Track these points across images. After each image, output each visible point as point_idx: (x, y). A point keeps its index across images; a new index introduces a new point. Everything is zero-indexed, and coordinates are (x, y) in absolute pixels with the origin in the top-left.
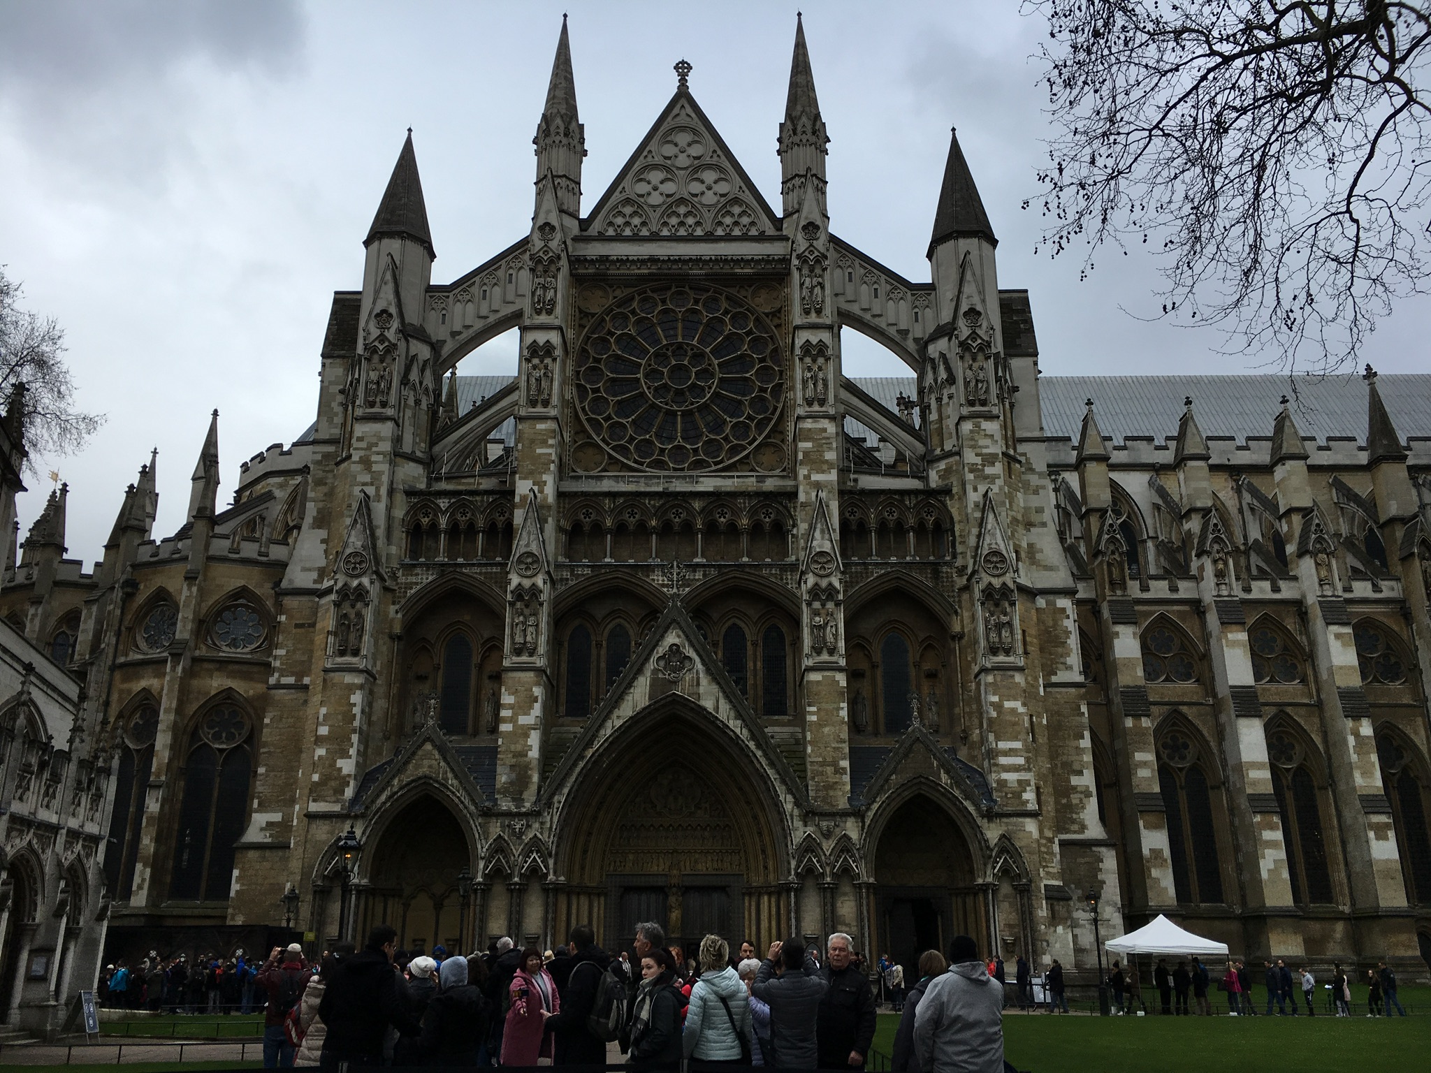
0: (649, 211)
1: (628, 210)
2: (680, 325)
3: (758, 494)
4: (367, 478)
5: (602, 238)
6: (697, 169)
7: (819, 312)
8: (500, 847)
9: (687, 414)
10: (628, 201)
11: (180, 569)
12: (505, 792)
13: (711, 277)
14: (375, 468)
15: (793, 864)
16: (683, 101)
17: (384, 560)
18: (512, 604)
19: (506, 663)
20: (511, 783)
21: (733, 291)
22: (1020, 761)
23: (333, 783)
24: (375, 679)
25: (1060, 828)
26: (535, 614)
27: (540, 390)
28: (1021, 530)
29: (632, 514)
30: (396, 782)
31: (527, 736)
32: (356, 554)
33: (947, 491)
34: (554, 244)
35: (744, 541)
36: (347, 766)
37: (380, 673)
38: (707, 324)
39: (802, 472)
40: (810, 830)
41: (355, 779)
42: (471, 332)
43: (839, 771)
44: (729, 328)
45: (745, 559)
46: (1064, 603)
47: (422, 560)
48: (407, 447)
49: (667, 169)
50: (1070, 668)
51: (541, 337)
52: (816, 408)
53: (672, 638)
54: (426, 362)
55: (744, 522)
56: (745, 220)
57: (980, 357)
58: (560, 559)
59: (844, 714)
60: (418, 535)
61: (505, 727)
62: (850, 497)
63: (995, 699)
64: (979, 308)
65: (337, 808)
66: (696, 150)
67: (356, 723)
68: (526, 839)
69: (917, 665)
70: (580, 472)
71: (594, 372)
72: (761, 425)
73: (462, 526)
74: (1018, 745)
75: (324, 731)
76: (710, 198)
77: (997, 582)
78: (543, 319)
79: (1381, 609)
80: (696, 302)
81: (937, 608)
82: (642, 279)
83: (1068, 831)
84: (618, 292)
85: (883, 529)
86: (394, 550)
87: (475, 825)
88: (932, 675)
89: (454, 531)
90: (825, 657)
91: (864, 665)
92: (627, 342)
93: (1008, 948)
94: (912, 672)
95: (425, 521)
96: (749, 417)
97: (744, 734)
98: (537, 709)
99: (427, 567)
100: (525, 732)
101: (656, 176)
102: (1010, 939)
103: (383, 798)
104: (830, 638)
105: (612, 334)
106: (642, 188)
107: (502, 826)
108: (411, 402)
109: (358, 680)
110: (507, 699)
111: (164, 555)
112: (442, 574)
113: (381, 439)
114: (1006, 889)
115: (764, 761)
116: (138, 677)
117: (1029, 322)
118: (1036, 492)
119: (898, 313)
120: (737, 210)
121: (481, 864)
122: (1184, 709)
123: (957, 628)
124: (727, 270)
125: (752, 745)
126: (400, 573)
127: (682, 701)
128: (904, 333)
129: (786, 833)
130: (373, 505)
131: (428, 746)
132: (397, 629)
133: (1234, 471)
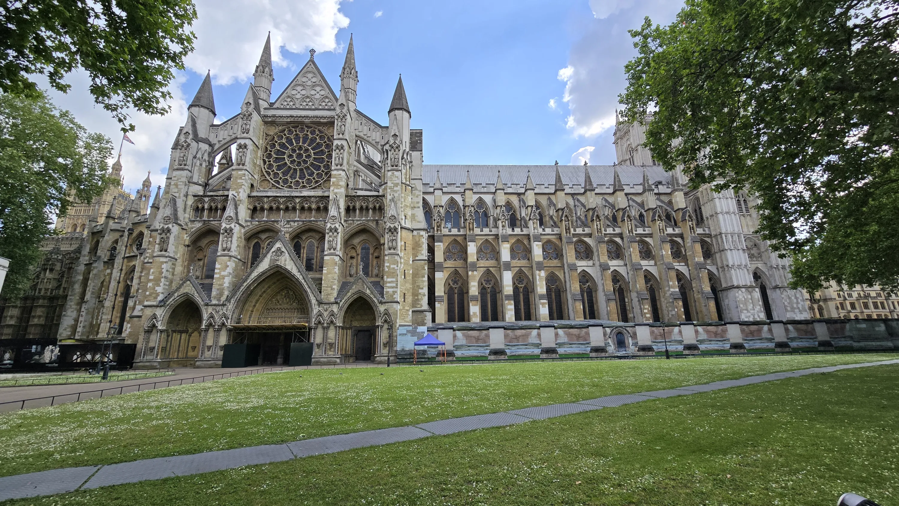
0: (296, 100)
1: (289, 100)
2: (301, 140)
3: (318, 197)
4: (176, 190)
5: (278, 109)
6: (314, 86)
7: (343, 134)
8: (212, 316)
9: (301, 170)
10: (289, 97)
11: (145, 225)
12: (215, 298)
13: (312, 123)
14: (179, 187)
15: (314, 320)
16: (311, 63)
17: (182, 219)
18: (223, 234)
19: (219, 254)
20: (217, 295)
21: (320, 128)
22: (394, 285)
23: (154, 295)
24: (176, 260)
25: (413, 307)
26: (231, 237)
27: (241, 160)
28: (408, 209)
29: (275, 204)
30: (176, 295)
31: (224, 279)
32: (167, 217)
33: (384, 196)
34: (250, 109)
35: (314, 212)
36: (159, 289)
37: (179, 258)
38: (311, 139)
39: (332, 189)
40: (320, 309)
41: (162, 293)
42: (226, 141)
43: (333, 289)
44: (318, 141)
45: (312, 219)
46: (423, 233)
47: (198, 219)
48: (195, 180)
49: (303, 86)
50: (422, 255)
51: (242, 142)
52: (339, 167)
53: (278, 245)
54: (206, 150)
55: (314, 206)
56: (330, 104)
57: (397, 150)
58: (248, 219)
59: (336, 270)
60: (198, 210)
61: (215, 276)
62: (349, 198)
63: (388, 264)
64: (397, 134)
65: (154, 303)
66: (314, 80)
67: (163, 275)
68: (221, 313)
69: (373, 254)
70: (262, 189)
71: (269, 156)
72: (326, 174)
73: (213, 207)
74: (394, 280)
75: (151, 277)
76: (318, 96)
77: (392, 226)
78: (245, 135)
79: (554, 237)
80: (307, 131)
81: (377, 235)
82: (288, 123)
83: (416, 307)
84: (280, 128)
85: (361, 209)
86: (187, 215)
87: (203, 309)
88: (377, 257)
89: (210, 209)
90: (332, 251)
91: (354, 254)
92: (282, 145)
93: (385, 345)
94: (371, 256)
95: (200, 206)
96: (323, 171)
97: (300, 278)
98: (229, 270)
99: (199, 221)
100: (223, 277)
101: (299, 88)
102: (385, 342)
103: (171, 300)
104: (334, 245)
105: (276, 142)
106: (294, 92)
107: (213, 309)
108: (198, 164)
109: (164, 260)
110: (217, 266)
111: (142, 220)
112: (204, 224)
113: (183, 177)
114: (386, 326)
115: (306, 286)
116: (132, 261)
117: (421, 140)
118: (417, 197)
119: (376, 136)
120: (327, 100)
121: (204, 322)
122: (491, 269)
123: (382, 242)
124: (318, 120)
125: (303, 281)
126: (189, 224)
127: (281, 267)
128: (377, 143)
129: (312, 310)
130: (177, 199)
131: (188, 282)
132: (187, 243)
133: (519, 194)
